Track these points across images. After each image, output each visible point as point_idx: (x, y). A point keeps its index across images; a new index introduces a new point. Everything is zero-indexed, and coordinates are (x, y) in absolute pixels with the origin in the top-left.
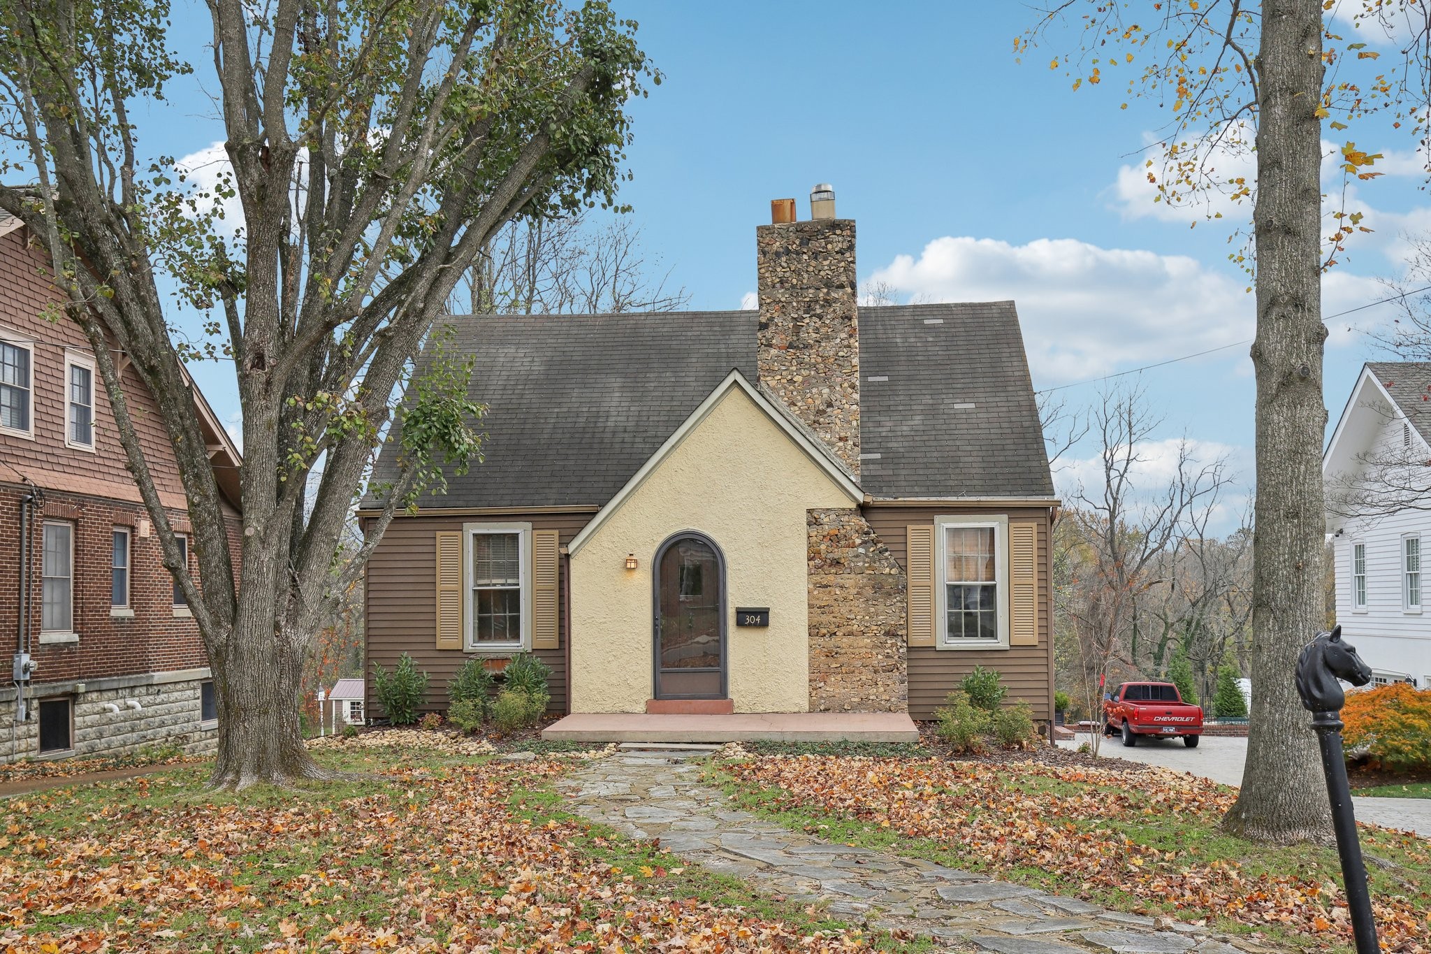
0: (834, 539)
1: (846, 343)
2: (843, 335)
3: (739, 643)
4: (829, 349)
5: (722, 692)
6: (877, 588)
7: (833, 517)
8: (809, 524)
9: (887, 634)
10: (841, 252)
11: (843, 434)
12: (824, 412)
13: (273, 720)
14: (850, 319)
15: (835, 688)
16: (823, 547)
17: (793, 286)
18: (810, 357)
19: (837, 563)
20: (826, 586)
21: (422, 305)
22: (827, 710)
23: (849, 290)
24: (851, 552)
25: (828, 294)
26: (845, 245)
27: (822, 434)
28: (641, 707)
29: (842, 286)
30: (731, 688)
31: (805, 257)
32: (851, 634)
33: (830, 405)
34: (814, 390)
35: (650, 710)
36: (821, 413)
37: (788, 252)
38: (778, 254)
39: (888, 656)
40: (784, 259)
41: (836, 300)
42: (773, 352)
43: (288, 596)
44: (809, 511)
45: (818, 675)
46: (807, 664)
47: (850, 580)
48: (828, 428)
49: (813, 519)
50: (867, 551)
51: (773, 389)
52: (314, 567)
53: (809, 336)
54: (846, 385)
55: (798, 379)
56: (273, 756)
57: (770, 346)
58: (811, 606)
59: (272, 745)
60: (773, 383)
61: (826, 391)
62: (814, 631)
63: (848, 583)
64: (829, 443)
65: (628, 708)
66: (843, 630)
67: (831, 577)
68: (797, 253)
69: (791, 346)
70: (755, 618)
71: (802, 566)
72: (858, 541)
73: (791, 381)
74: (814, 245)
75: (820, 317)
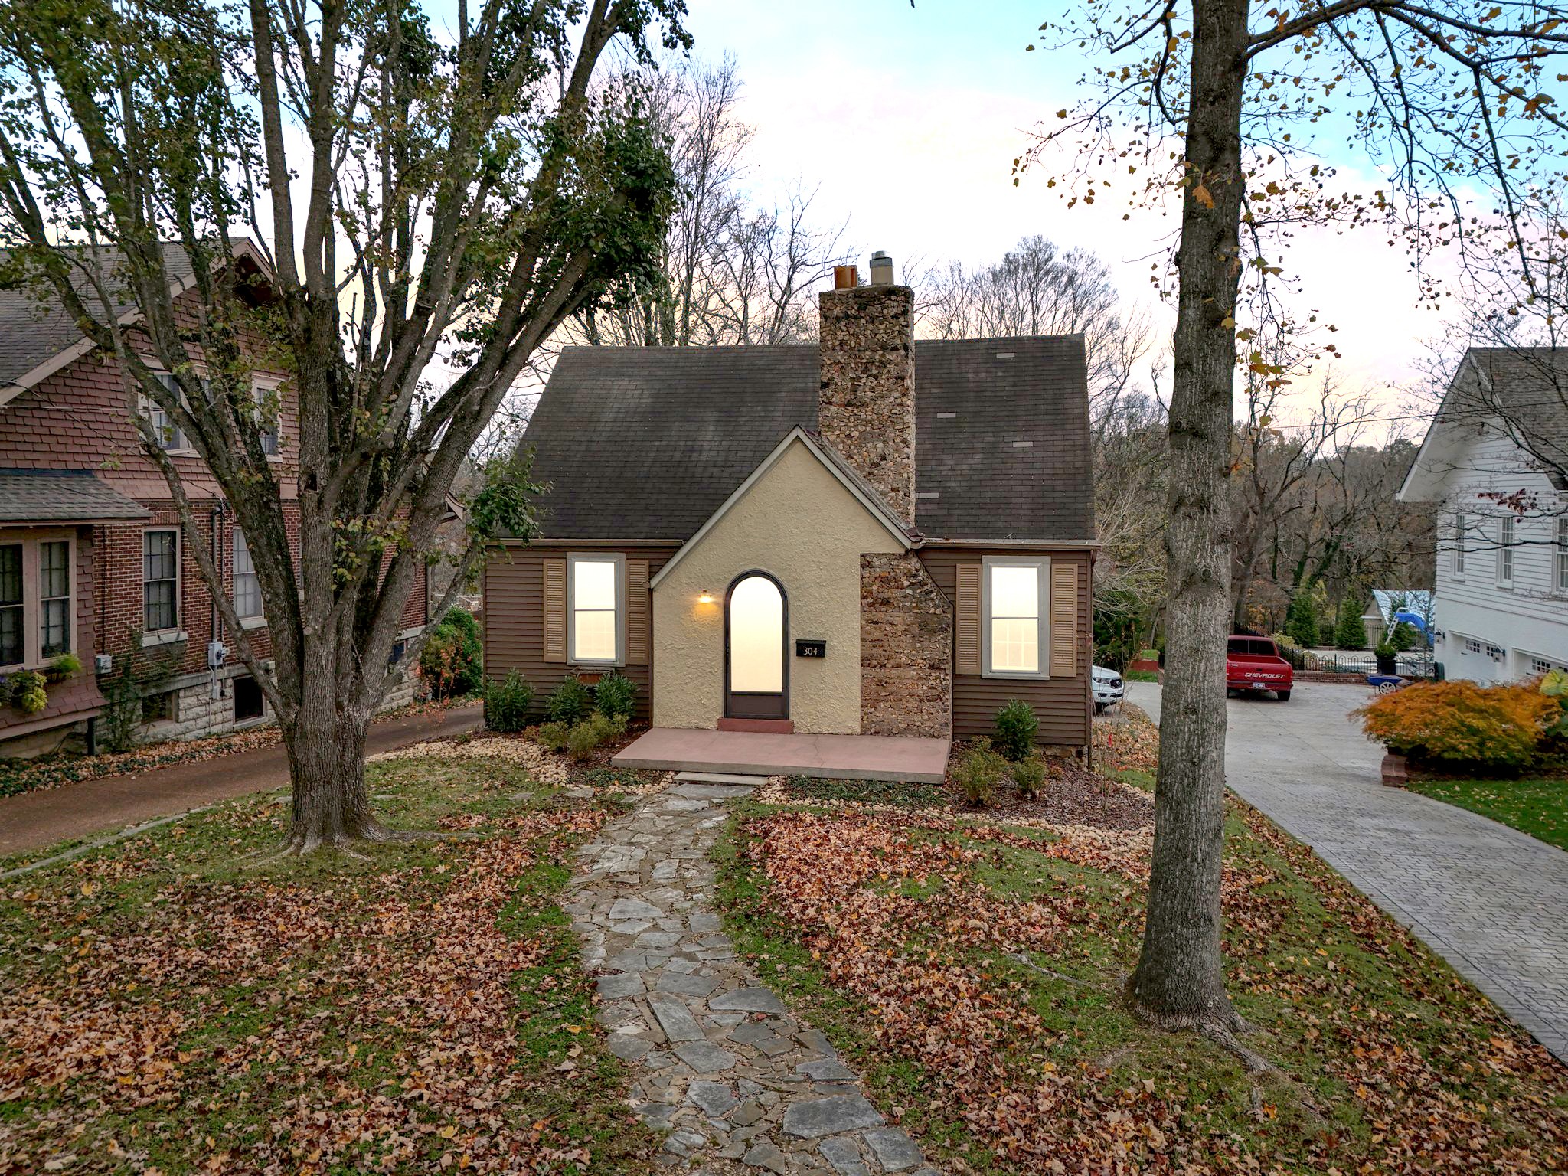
0: (885, 581)
1: (898, 401)
2: (897, 394)
3: (799, 671)
4: (883, 407)
5: (784, 715)
6: (924, 626)
7: (884, 560)
8: (862, 566)
9: (931, 667)
10: (896, 317)
11: (895, 485)
12: (878, 464)
13: (336, 788)
14: (903, 379)
15: (884, 713)
16: (875, 588)
17: (852, 349)
18: (865, 414)
19: (886, 602)
20: (877, 623)
21: (477, 408)
22: (876, 733)
23: (902, 352)
24: (899, 593)
25: (883, 355)
26: (900, 310)
27: (876, 485)
28: (713, 725)
29: (896, 349)
30: (791, 710)
31: (863, 321)
32: (899, 666)
33: (883, 458)
34: (870, 445)
35: (721, 727)
36: (875, 465)
37: (847, 316)
38: (838, 319)
39: (932, 688)
40: (843, 323)
41: (890, 362)
42: (833, 409)
43: (350, 679)
44: (863, 555)
45: (870, 700)
46: (858, 693)
47: (898, 618)
48: (881, 480)
49: (866, 562)
50: (914, 591)
51: (832, 443)
52: (375, 651)
53: (866, 395)
54: (898, 440)
55: (855, 434)
56: (336, 821)
57: (830, 403)
58: (863, 640)
59: (335, 810)
60: (832, 438)
61: (880, 445)
62: (866, 661)
63: (897, 620)
64: (884, 494)
65: (701, 724)
66: (892, 662)
67: (881, 615)
68: (856, 317)
69: (849, 404)
70: (817, 650)
71: (856, 604)
72: (906, 583)
73: (849, 436)
74: (870, 309)
75: (876, 377)
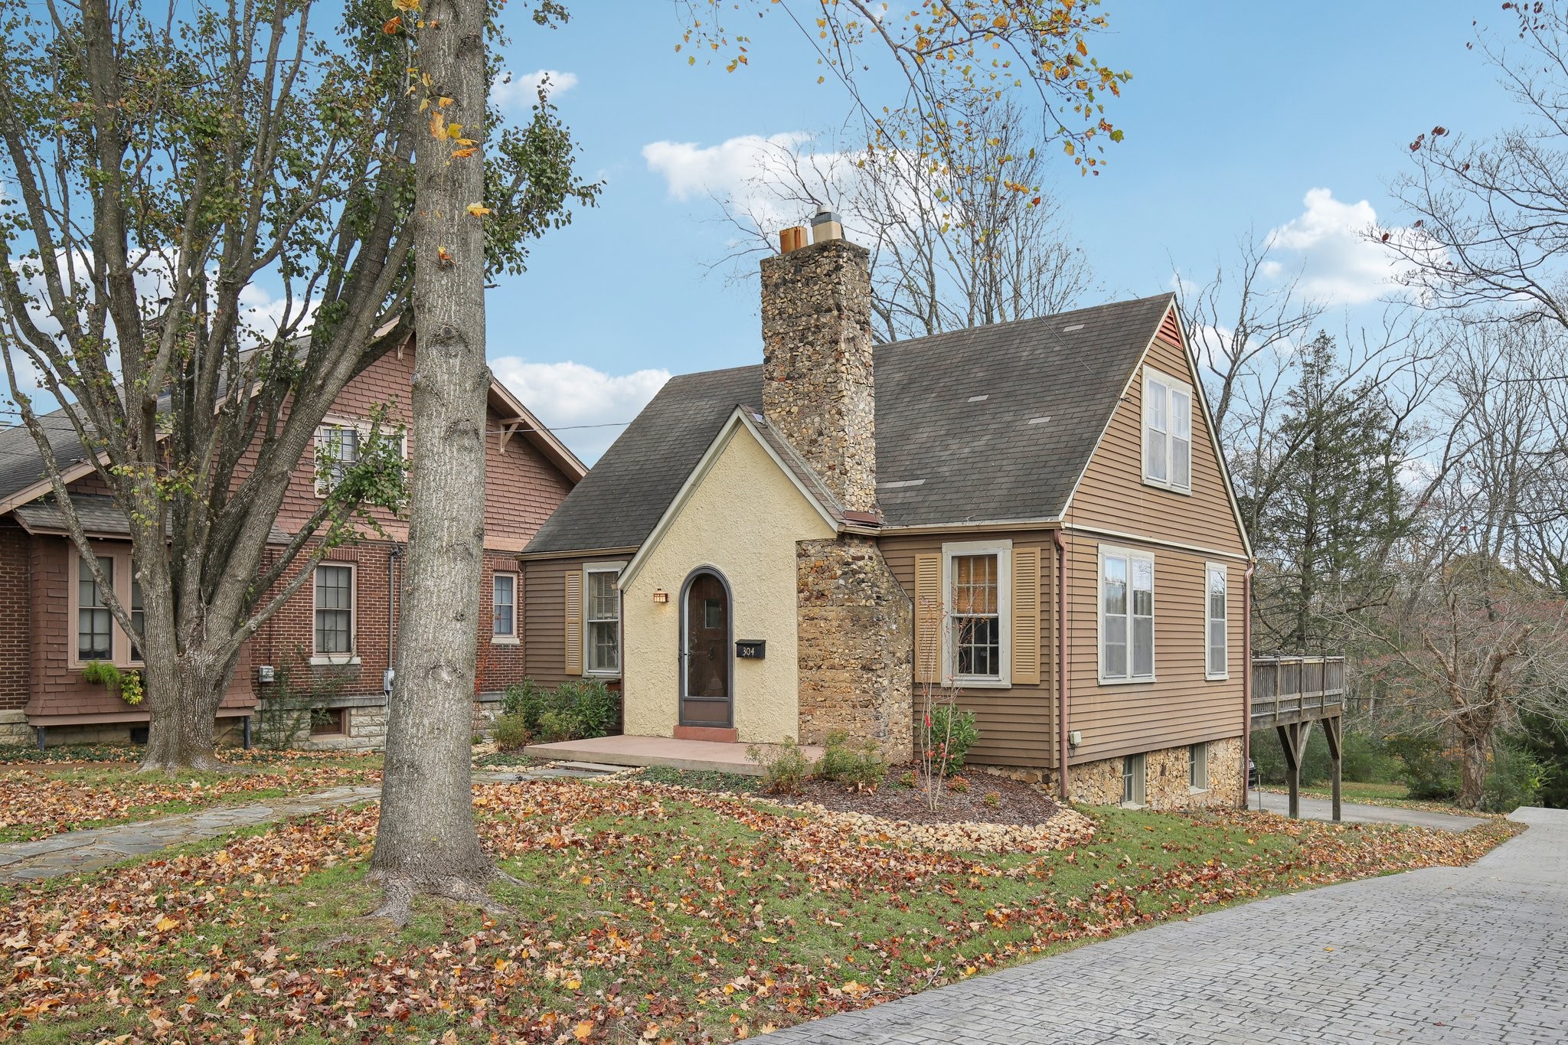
0: (820, 570)
1: (833, 368)
2: (831, 361)
3: (742, 673)
4: (818, 376)
5: (729, 723)
6: (855, 620)
7: (818, 548)
8: (799, 556)
9: (863, 668)
10: (828, 275)
11: (831, 463)
12: (816, 441)
14: (836, 342)
15: (820, 721)
16: (810, 579)
17: (790, 316)
18: (804, 387)
19: (821, 595)
20: (813, 619)
22: (814, 743)
23: (835, 313)
24: (832, 584)
25: (818, 319)
26: (832, 267)
27: (814, 464)
28: (670, 733)
29: (829, 310)
30: (736, 717)
31: (800, 285)
32: (832, 667)
33: (821, 434)
34: (808, 420)
35: (678, 735)
36: (813, 442)
37: (785, 282)
38: (777, 286)
39: (865, 692)
40: (782, 290)
41: (824, 325)
42: (775, 384)
44: (799, 543)
45: (806, 708)
46: (796, 697)
47: (832, 613)
48: (818, 458)
49: (802, 550)
50: (846, 582)
51: (774, 422)
53: (803, 365)
54: (834, 412)
55: (795, 409)
57: (772, 379)
58: (801, 639)
60: (775, 416)
61: (817, 419)
62: (803, 662)
63: (831, 615)
64: (821, 474)
65: (662, 732)
66: (826, 664)
67: (817, 610)
68: (793, 282)
69: (789, 378)
70: (756, 650)
71: (792, 598)
72: (839, 572)
73: (789, 412)
74: (806, 271)
75: (812, 344)
